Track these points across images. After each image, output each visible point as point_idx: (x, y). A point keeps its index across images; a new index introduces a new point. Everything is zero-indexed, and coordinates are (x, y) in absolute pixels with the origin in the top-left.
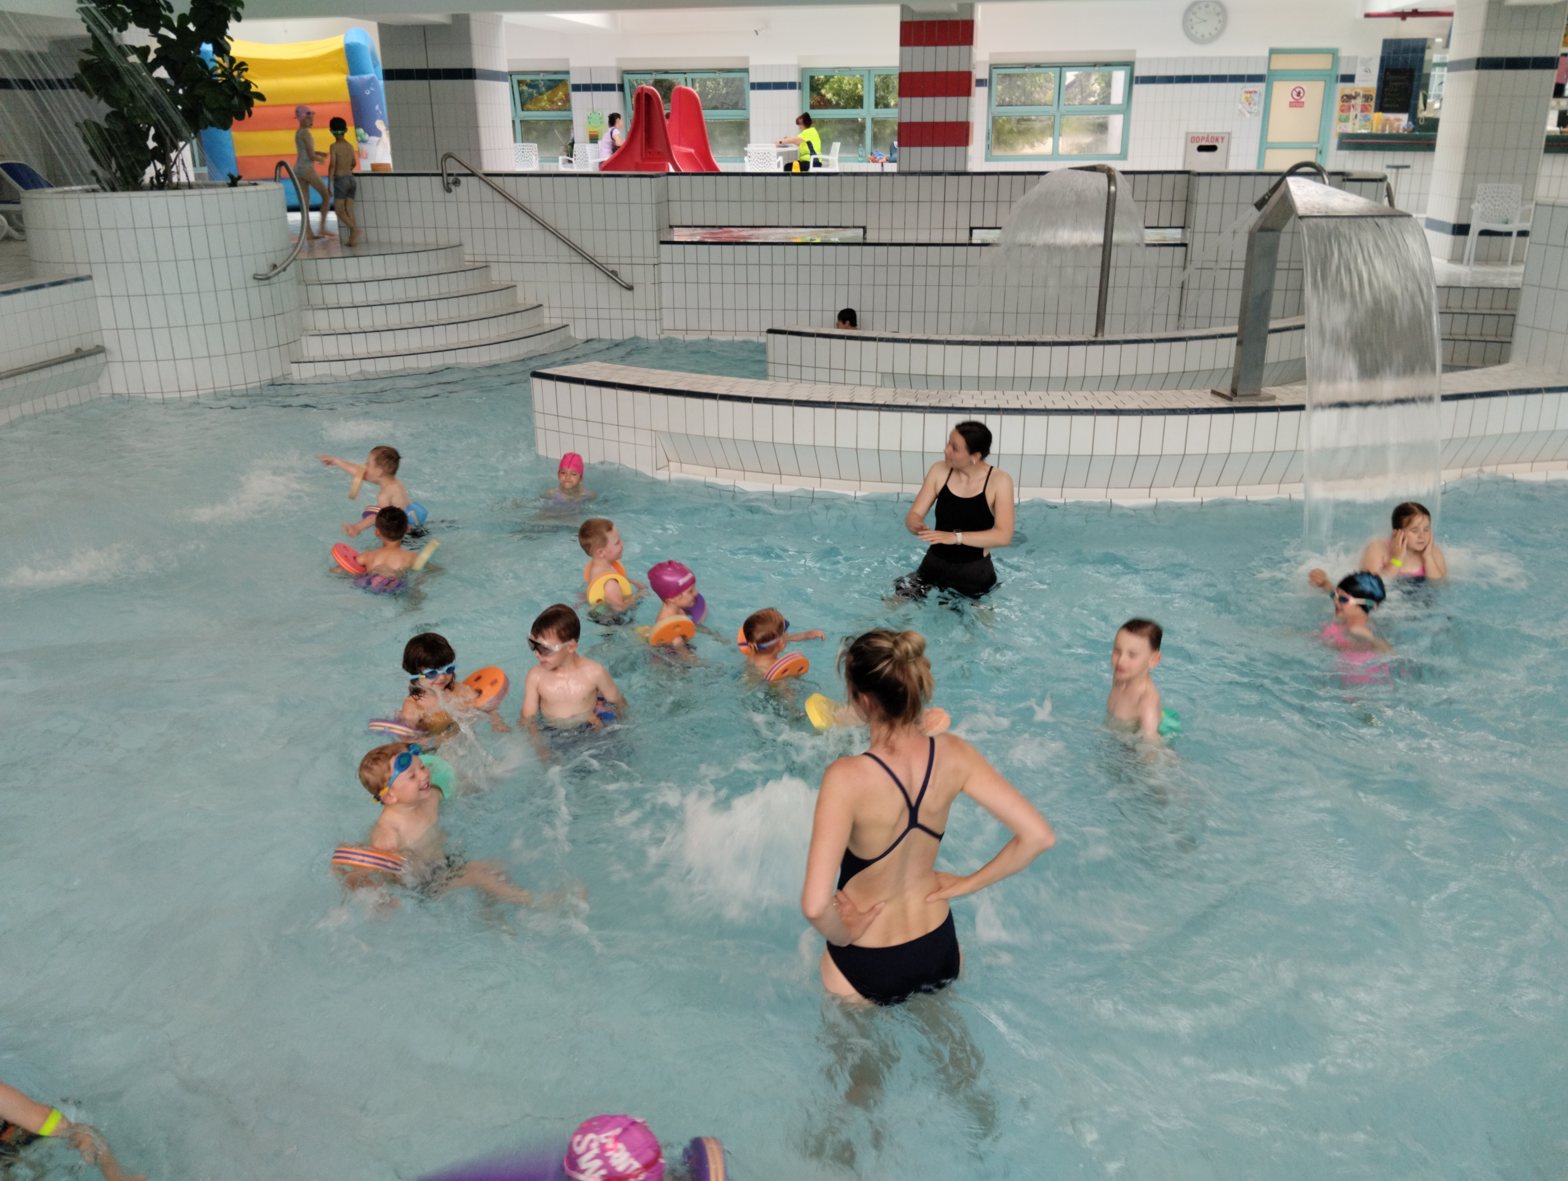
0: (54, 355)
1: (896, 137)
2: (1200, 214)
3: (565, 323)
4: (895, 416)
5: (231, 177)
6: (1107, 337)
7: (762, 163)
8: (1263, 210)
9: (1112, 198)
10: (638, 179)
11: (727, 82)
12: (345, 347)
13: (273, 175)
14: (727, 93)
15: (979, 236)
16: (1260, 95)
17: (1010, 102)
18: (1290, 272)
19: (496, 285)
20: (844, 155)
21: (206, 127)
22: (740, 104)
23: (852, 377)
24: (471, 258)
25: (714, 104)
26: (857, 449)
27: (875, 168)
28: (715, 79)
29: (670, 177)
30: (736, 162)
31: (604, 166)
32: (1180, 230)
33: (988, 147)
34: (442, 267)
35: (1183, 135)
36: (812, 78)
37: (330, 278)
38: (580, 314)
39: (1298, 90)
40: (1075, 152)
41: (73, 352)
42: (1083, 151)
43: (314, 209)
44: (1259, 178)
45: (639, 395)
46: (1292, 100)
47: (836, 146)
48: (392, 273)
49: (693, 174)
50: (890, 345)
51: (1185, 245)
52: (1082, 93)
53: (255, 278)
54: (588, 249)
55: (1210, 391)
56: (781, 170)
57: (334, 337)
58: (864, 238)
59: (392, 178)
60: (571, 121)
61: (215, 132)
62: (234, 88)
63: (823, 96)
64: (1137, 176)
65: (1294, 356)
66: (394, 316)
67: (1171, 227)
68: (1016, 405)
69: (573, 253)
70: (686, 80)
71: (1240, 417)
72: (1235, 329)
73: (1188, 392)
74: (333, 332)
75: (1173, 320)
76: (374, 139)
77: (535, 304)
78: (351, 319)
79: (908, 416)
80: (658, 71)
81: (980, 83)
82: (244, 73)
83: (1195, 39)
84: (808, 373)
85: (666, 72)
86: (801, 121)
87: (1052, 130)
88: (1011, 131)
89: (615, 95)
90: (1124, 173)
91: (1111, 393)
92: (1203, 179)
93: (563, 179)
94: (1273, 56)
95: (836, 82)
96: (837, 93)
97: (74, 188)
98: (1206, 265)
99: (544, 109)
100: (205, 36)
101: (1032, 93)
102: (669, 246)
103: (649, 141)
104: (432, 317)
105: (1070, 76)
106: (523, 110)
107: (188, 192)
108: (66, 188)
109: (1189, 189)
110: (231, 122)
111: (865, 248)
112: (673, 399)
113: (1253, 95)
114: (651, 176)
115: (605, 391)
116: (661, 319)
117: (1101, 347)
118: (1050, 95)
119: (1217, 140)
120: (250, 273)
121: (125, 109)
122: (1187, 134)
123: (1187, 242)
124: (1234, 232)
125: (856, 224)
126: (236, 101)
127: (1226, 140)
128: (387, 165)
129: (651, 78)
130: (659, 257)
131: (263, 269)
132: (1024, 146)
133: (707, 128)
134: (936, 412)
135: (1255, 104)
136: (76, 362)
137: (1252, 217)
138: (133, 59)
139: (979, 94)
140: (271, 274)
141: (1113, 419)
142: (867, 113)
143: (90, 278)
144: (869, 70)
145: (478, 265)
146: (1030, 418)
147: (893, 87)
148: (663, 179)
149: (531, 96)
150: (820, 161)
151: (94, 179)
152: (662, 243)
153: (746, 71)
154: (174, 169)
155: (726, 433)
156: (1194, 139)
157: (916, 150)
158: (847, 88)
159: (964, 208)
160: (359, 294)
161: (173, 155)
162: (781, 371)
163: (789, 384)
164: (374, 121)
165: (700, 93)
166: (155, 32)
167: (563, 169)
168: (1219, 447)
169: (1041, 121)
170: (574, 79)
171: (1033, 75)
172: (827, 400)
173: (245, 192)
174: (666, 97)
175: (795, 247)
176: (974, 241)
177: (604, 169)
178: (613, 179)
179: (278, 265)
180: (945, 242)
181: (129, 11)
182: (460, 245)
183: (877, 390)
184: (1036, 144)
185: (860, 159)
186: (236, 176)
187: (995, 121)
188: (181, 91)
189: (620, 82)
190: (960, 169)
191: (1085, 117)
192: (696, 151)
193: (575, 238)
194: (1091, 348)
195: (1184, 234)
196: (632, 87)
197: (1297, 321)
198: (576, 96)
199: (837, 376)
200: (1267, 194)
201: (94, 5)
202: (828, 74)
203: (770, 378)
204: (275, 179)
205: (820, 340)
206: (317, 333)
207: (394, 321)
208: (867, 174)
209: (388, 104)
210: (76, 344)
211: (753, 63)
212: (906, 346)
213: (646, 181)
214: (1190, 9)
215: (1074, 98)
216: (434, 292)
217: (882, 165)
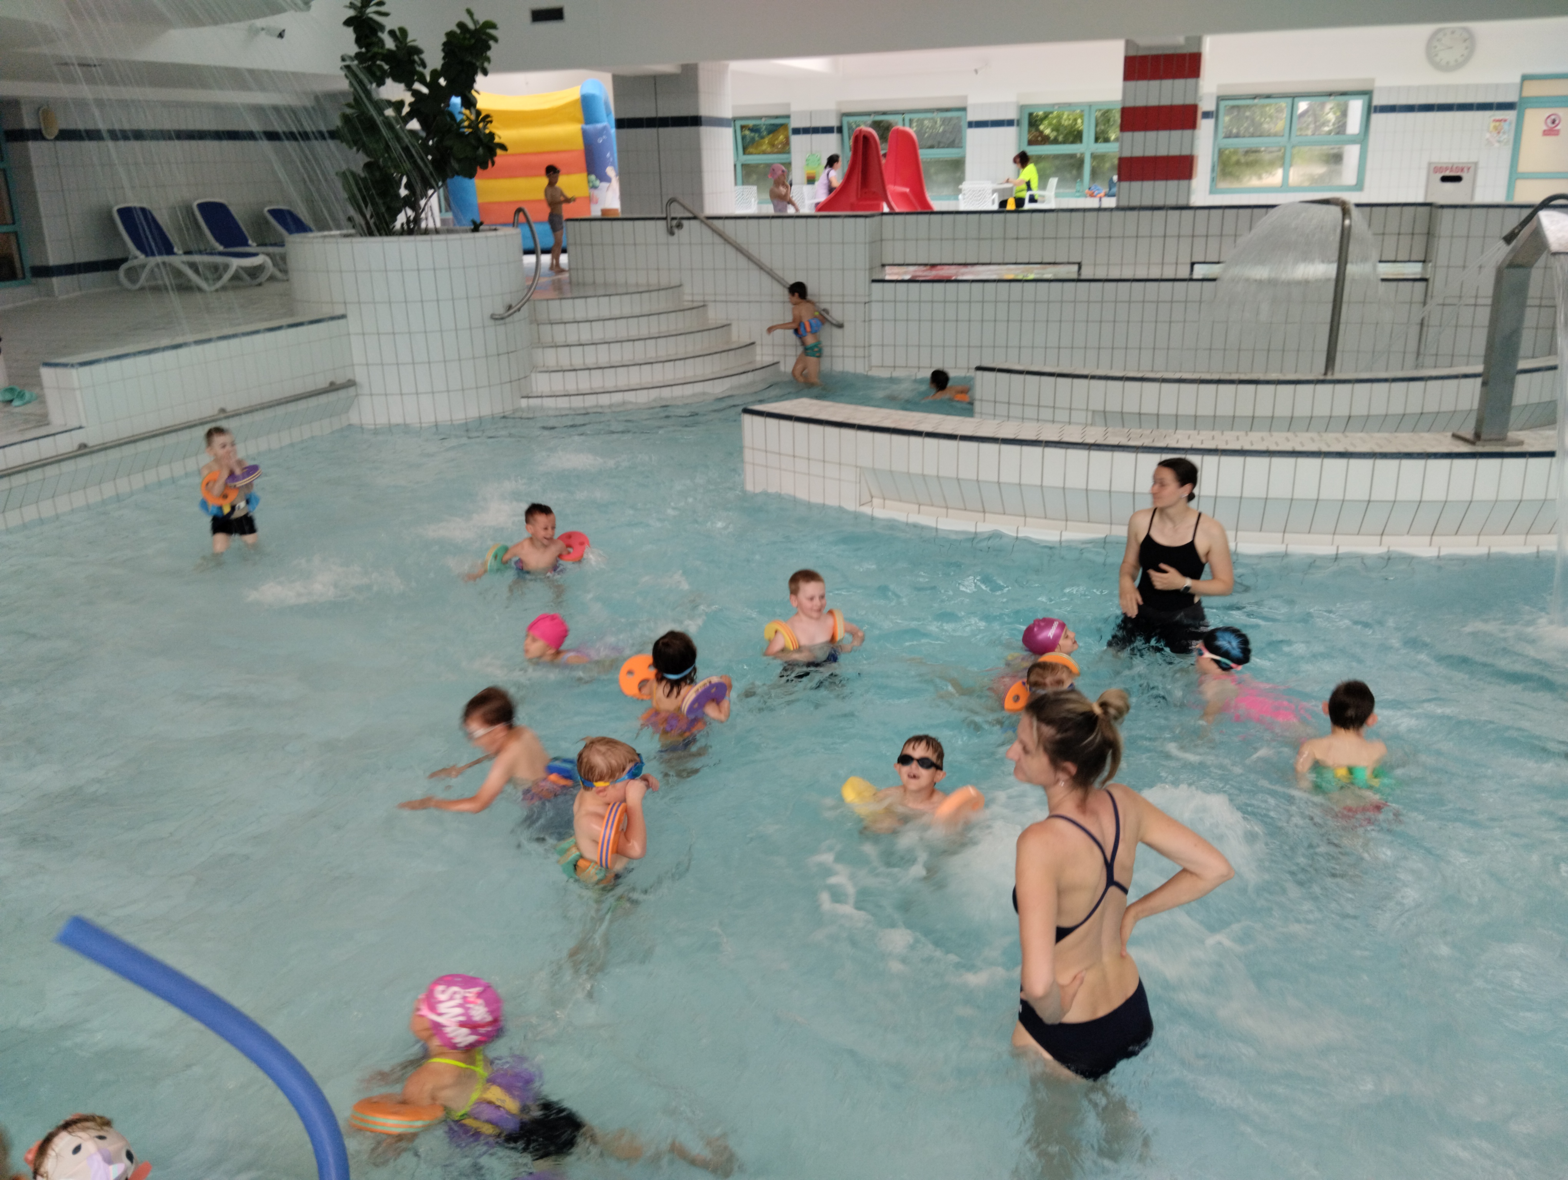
0: (311, 387)
1: (1116, 172)
2: (1442, 249)
3: (776, 360)
4: (1106, 455)
5: (474, 223)
6: (1338, 376)
7: (977, 201)
8: (1514, 243)
9: (1346, 232)
10: (853, 219)
11: (944, 121)
12: (571, 382)
13: (511, 220)
14: (944, 132)
15: (1200, 271)
16: (1510, 124)
17: (1238, 133)
18: (1542, 309)
19: (712, 323)
20: (1061, 191)
21: (453, 176)
22: (957, 141)
23: (1061, 415)
24: (690, 298)
25: (930, 143)
26: (1064, 488)
27: (1093, 203)
28: (932, 119)
29: (884, 217)
30: (950, 200)
31: (821, 207)
32: (1420, 265)
33: (1213, 180)
34: (663, 307)
35: (1424, 165)
36: (1031, 115)
37: (560, 317)
38: (791, 350)
39: (1553, 117)
40: (1306, 184)
41: (327, 385)
42: (1316, 183)
43: (545, 251)
44: (1507, 211)
45: (845, 432)
46: (1546, 128)
47: (1053, 181)
48: (616, 313)
49: (907, 214)
50: (1102, 382)
51: (1424, 280)
52: (1315, 122)
53: (492, 318)
55: (1449, 434)
56: (996, 207)
57: (561, 373)
58: (1079, 274)
61: (460, 181)
62: (479, 139)
63: (1041, 132)
64: (1374, 209)
65: (1546, 398)
66: (617, 354)
67: (1409, 261)
68: (1237, 446)
70: (904, 120)
71: (1483, 463)
72: (1479, 368)
73: (1426, 435)
74: (559, 369)
75: (1410, 359)
76: (604, 185)
77: (748, 341)
78: (577, 357)
79: (1119, 456)
80: (877, 113)
81: (1207, 115)
82: (489, 125)
83: (1439, 66)
84: (1016, 411)
85: (884, 113)
86: (1018, 160)
87: (1283, 160)
88: (1238, 163)
89: (834, 137)
90: (1358, 205)
91: (1341, 435)
92: (1447, 213)
94: (1526, 83)
95: (1056, 117)
96: (1056, 129)
97: (333, 233)
98: (1448, 301)
99: (764, 153)
100: (452, 90)
101: (1261, 124)
102: (880, 284)
103: (865, 182)
104: (651, 355)
105: (1303, 106)
106: (744, 153)
107: (435, 237)
108: (326, 233)
109: (1431, 223)
110: (475, 171)
111: (1080, 284)
112: (879, 436)
113: (1502, 123)
114: (866, 217)
115: (814, 428)
116: (870, 356)
117: (1330, 387)
118: (1281, 125)
119: (1463, 170)
120: (488, 312)
121: (381, 160)
122: (1430, 164)
123: (1427, 277)
124: (1480, 267)
125: (1071, 260)
126: (481, 151)
127: (1472, 170)
128: (615, 210)
129: (870, 119)
130: (870, 295)
131: (500, 310)
132: (1251, 178)
133: (922, 167)
134: (1149, 452)
135: (1504, 133)
136: (329, 394)
137: (1500, 252)
138: (390, 112)
139: (1205, 126)
140: (507, 314)
141: (1342, 462)
142: (1087, 147)
143: (343, 317)
144: (1090, 105)
145: (695, 304)
146: (1250, 460)
147: (1115, 121)
148: (877, 219)
149: (753, 140)
150: (1036, 197)
151: (350, 224)
152: (874, 281)
153: (964, 109)
154: (423, 216)
155: (931, 471)
156: (1437, 170)
157: (1136, 185)
158: (1065, 123)
159: (1185, 244)
160: (585, 333)
161: (422, 202)
162: (988, 407)
163: (997, 422)
164: (606, 168)
165: (917, 132)
166: (409, 87)
168: (1459, 493)
169: (1271, 152)
170: (795, 123)
171: (1264, 106)
172: (1034, 438)
173: (486, 237)
174: (883, 137)
175: (1007, 284)
176: (1195, 277)
177: (820, 210)
178: (828, 220)
179: (513, 305)
180: (1164, 277)
181: (386, 67)
182: (680, 286)
183: (1088, 428)
184: (1264, 176)
185: (1078, 194)
186: (478, 222)
187: (1221, 152)
188: (431, 143)
189: (839, 125)
190: (1182, 202)
191: (1318, 148)
192: (911, 190)
194: (1320, 387)
195: (1424, 269)
196: (850, 128)
197: (1551, 363)
198: (795, 140)
199: (1046, 414)
200: (1516, 228)
201: (356, 62)
202: (1048, 110)
203: (976, 415)
204: (514, 224)
205: (1029, 378)
206: (545, 369)
207: (616, 358)
208: (1085, 210)
209: (620, 151)
210: (330, 378)
211: (971, 101)
212: (1119, 384)
213: (861, 221)
214: (1434, 36)
215: (1307, 128)
216: (654, 331)
217: (1100, 200)
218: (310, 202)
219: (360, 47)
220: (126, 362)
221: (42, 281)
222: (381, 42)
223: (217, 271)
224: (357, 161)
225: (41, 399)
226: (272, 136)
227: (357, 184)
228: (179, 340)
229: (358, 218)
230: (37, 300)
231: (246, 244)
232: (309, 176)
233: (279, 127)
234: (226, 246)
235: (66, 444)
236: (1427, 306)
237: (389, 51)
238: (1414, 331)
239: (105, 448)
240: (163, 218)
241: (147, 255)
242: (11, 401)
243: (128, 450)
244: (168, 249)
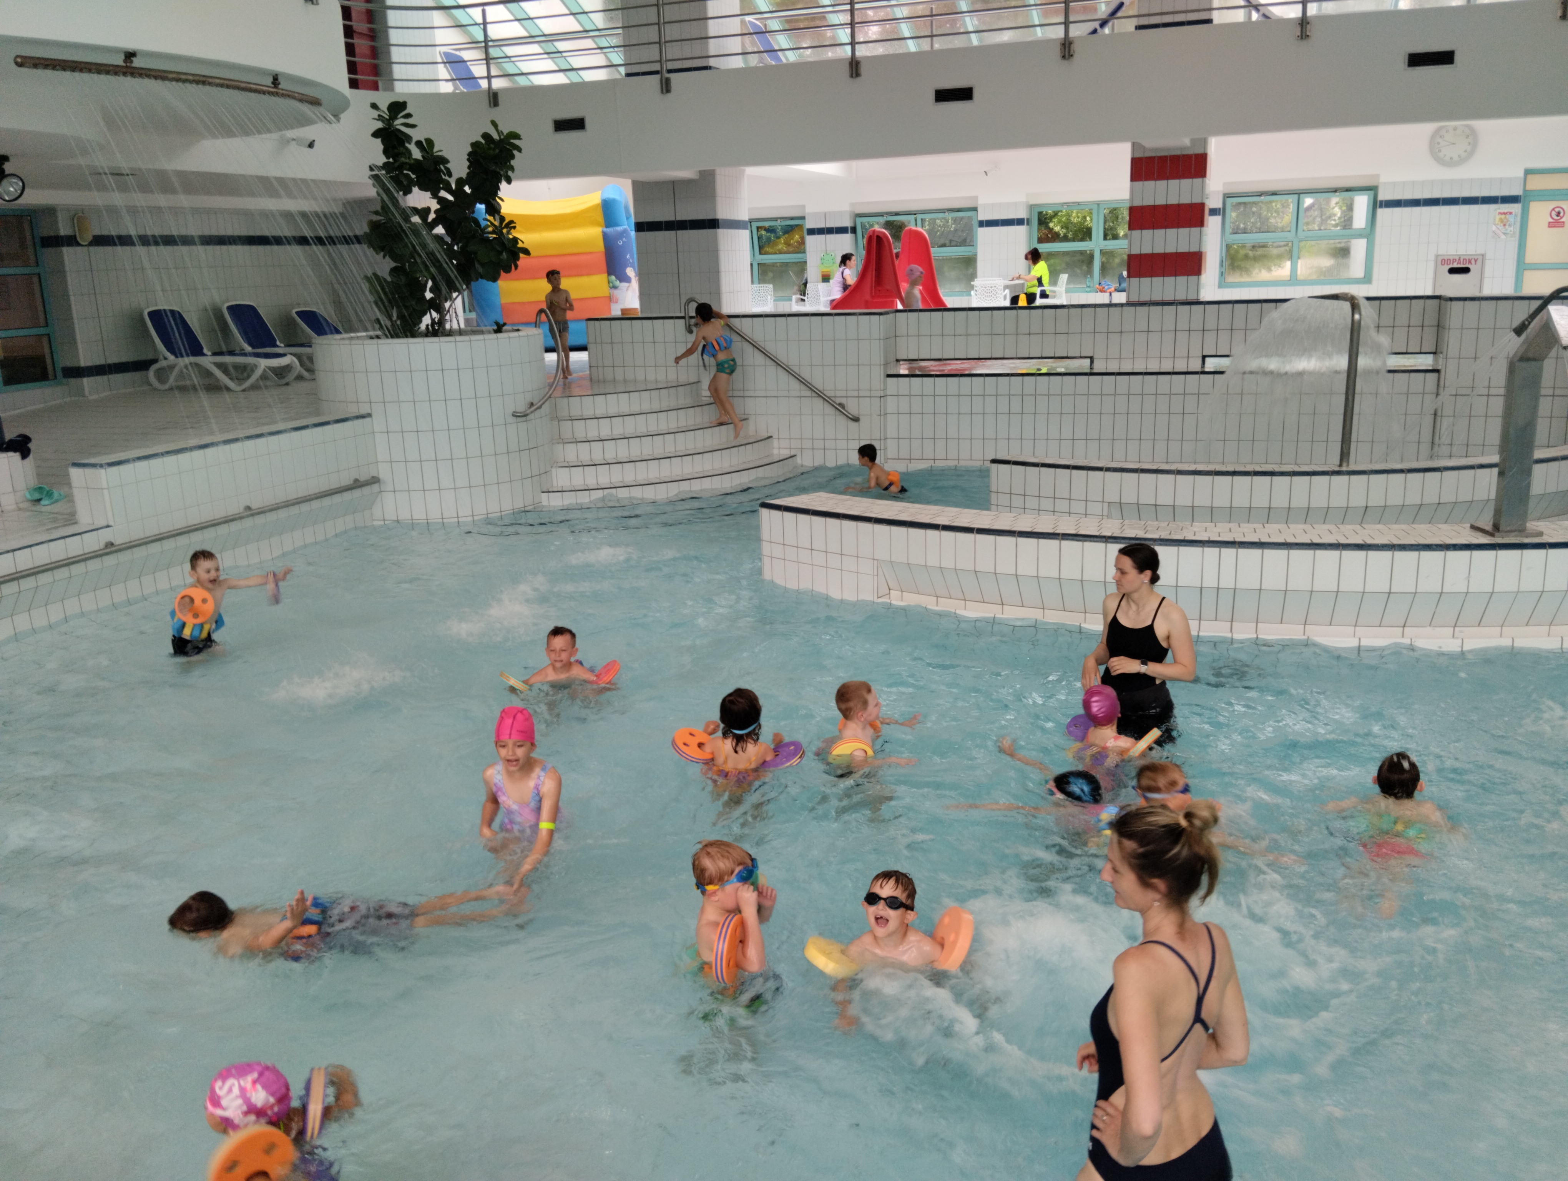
0: (335, 484)
1: (1126, 268)
2: (1453, 341)
3: (792, 454)
5: (497, 324)
6: (1353, 467)
7: (988, 296)
8: (1524, 336)
9: (1356, 326)
10: (867, 317)
11: (955, 220)
12: (590, 477)
13: (533, 321)
14: (956, 230)
15: (1211, 364)
16: (1516, 216)
17: (1245, 228)
20: (1072, 286)
21: (477, 280)
22: (968, 241)
23: (1078, 507)
25: (942, 241)
26: (1082, 580)
27: (1103, 298)
28: (945, 219)
29: (898, 314)
30: (962, 295)
32: (1431, 356)
33: (1222, 275)
34: (679, 402)
35: (1432, 257)
36: (1040, 213)
37: (580, 413)
38: (808, 444)
39: (1557, 210)
40: (1314, 277)
41: (352, 482)
42: (1324, 276)
44: (1517, 302)
45: (862, 525)
46: (1551, 220)
47: (1064, 277)
48: (635, 409)
50: (1118, 474)
51: (1437, 371)
52: (1321, 216)
53: (513, 415)
54: (818, 383)
55: (1469, 525)
56: (1007, 303)
57: (581, 468)
58: (1091, 368)
59: (639, 321)
60: (805, 262)
61: (484, 284)
62: (503, 244)
63: (1051, 230)
64: (1383, 302)
65: (1563, 488)
66: (636, 449)
67: (1420, 353)
68: (1254, 538)
69: (803, 387)
70: (916, 220)
71: (1503, 554)
72: (1495, 459)
73: (1444, 527)
74: (579, 464)
75: (1425, 448)
76: (624, 285)
77: (766, 435)
78: (597, 452)
80: (889, 214)
81: (1214, 212)
82: (512, 231)
83: (1441, 162)
84: (1032, 503)
85: (897, 214)
86: (1030, 256)
87: (1291, 253)
88: (1246, 257)
89: (848, 237)
90: (1369, 299)
91: (1359, 527)
92: (1457, 306)
93: (796, 318)
94: (1529, 177)
95: (1064, 216)
96: (1065, 226)
97: (359, 334)
99: (781, 252)
100: (477, 197)
101: (1268, 219)
102: (895, 379)
103: (879, 279)
104: (670, 449)
105: (1308, 201)
106: (760, 253)
107: (459, 338)
108: (352, 335)
109: (1441, 315)
110: (499, 274)
111: (1092, 377)
112: (896, 529)
113: (1507, 216)
114: (880, 314)
115: (831, 521)
116: (886, 450)
117: (1345, 478)
118: (1288, 218)
119: (1470, 262)
120: (510, 411)
121: (407, 264)
122: (1437, 256)
123: (1439, 368)
124: (1492, 358)
125: (1084, 354)
126: (504, 256)
127: (1479, 262)
128: (636, 309)
129: (882, 220)
130: (885, 389)
131: (521, 407)
132: (1260, 271)
133: (934, 264)
134: (1166, 545)
135: (1510, 225)
136: (353, 491)
138: (416, 219)
139: (1213, 223)
140: (528, 412)
141: (1361, 554)
142: (1096, 244)
143: (369, 415)
144: (1098, 204)
146: (1268, 552)
147: (1123, 218)
148: (891, 316)
149: (769, 240)
151: (377, 326)
152: (889, 376)
153: (975, 209)
154: (448, 317)
155: (948, 563)
156: (1444, 262)
157: (1146, 281)
158: (1075, 221)
159: (1196, 337)
160: (605, 428)
161: (447, 305)
162: (1004, 500)
163: (1013, 515)
164: (625, 270)
165: (929, 232)
166: (435, 195)
167: (796, 308)
168: (1480, 584)
169: (1278, 247)
170: (809, 224)
171: (1271, 202)
172: (1051, 531)
173: (509, 338)
174: (896, 237)
175: (1020, 378)
176: (1207, 370)
177: (834, 308)
178: (843, 317)
179: (535, 403)
180: (1176, 370)
181: (413, 176)
182: (699, 382)
183: (1104, 520)
184: (1273, 268)
185: (1088, 289)
186: (501, 323)
187: (1229, 247)
188: (456, 248)
189: (852, 225)
190: (1192, 297)
191: (1325, 241)
193: (806, 374)
194: (1336, 479)
195: (1436, 361)
196: (863, 227)
197: (1564, 451)
198: (810, 240)
199: (1062, 505)
200: (1527, 320)
201: (384, 172)
202: (1056, 209)
203: (993, 507)
204: (536, 324)
205: (1044, 470)
206: (566, 464)
207: (635, 453)
208: (1095, 306)
209: (639, 253)
210: (354, 475)
211: (981, 202)
212: (1134, 476)
213: (875, 318)
214: (1437, 133)
215: (1313, 222)
216: (673, 426)
217: (1111, 295)
218: (338, 304)
219: (388, 157)
220: (153, 462)
221: (73, 381)
222: (409, 152)
223: (243, 372)
224: (384, 266)
225: (70, 498)
226: (303, 241)
227: (383, 288)
228: (207, 440)
229: (385, 321)
230: (68, 400)
231: (275, 345)
232: (337, 280)
233: (308, 233)
234: (253, 347)
235: (93, 542)
236: (1440, 397)
237: (416, 160)
238: (1428, 420)
239: (131, 546)
240: (194, 321)
241: (177, 357)
242: (39, 500)
243: (155, 548)
244: (196, 349)
